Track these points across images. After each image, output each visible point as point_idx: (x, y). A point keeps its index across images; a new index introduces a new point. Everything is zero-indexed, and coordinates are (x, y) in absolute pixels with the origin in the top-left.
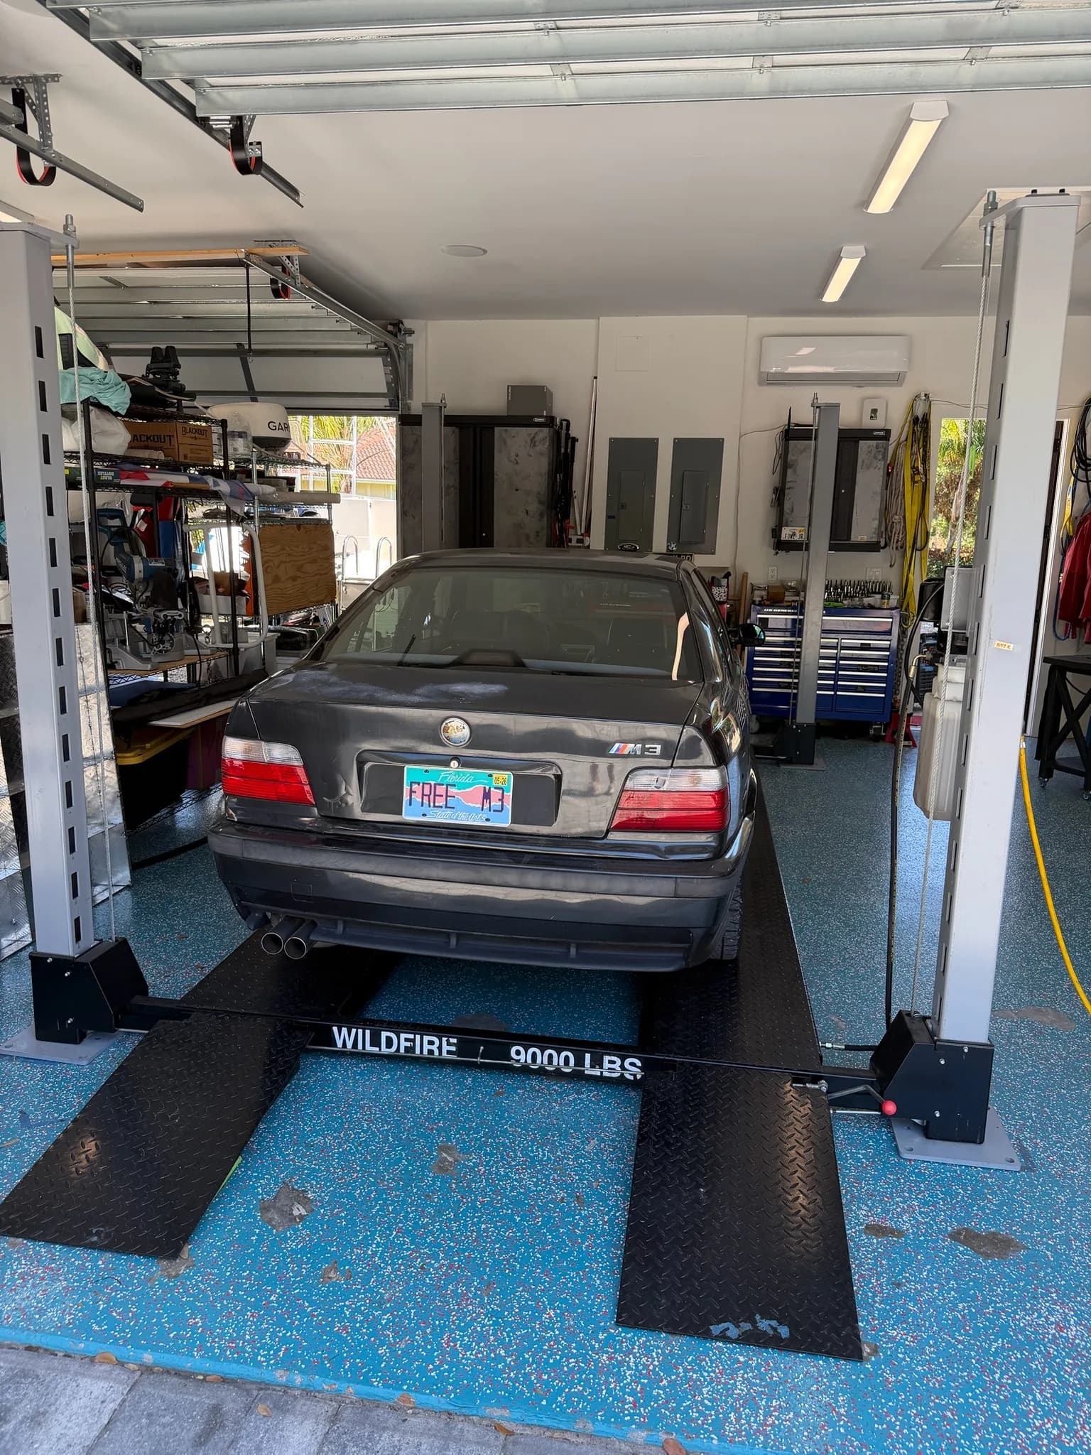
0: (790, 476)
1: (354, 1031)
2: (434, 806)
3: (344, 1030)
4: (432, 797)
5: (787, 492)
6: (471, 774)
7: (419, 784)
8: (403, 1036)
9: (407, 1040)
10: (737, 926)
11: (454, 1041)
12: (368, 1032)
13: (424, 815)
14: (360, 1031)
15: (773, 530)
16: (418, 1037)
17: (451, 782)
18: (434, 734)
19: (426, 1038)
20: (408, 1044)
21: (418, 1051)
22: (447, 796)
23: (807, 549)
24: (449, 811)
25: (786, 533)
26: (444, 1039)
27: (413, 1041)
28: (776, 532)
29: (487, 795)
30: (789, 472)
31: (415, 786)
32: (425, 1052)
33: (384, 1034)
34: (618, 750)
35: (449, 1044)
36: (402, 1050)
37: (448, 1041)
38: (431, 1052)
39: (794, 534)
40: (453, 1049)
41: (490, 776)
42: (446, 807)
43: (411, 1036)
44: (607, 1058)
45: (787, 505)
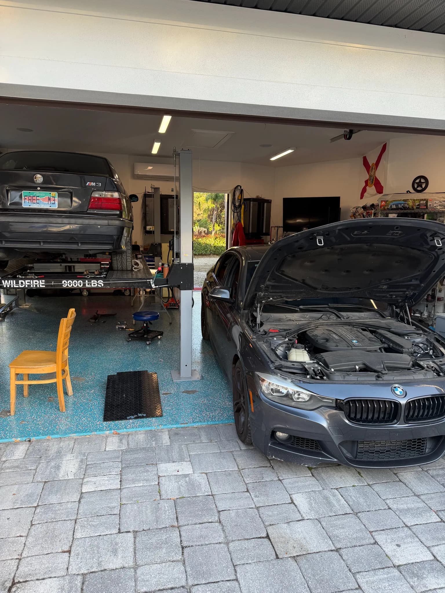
0: (147, 209)
1: (9, 281)
2: (33, 203)
3: (6, 281)
4: (32, 200)
5: (147, 214)
6: (44, 193)
7: (27, 196)
8: (27, 281)
9: (28, 282)
10: (130, 255)
11: (43, 281)
12: (14, 281)
13: (30, 206)
14: (12, 281)
15: (144, 227)
16: (32, 281)
17: (38, 195)
18: (32, 179)
19: (34, 281)
20: (28, 284)
21: (32, 286)
22: (37, 200)
23: (154, 233)
24: (38, 204)
25: (148, 228)
26: (40, 281)
27: (30, 282)
28: (145, 228)
29: (49, 199)
30: (147, 208)
31: (26, 197)
32: (34, 286)
33: (20, 281)
34: (89, 184)
35: (42, 282)
36: (27, 286)
37: (42, 281)
38: (36, 285)
39: (151, 228)
40: (44, 283)
41: (50, 193)
42: (37, 203)
43: (29, 281)
44: (92, 281)
45: (147, 219)
